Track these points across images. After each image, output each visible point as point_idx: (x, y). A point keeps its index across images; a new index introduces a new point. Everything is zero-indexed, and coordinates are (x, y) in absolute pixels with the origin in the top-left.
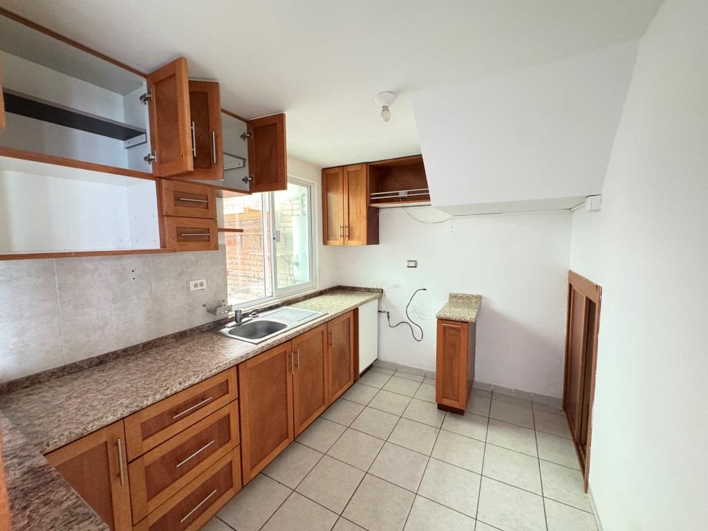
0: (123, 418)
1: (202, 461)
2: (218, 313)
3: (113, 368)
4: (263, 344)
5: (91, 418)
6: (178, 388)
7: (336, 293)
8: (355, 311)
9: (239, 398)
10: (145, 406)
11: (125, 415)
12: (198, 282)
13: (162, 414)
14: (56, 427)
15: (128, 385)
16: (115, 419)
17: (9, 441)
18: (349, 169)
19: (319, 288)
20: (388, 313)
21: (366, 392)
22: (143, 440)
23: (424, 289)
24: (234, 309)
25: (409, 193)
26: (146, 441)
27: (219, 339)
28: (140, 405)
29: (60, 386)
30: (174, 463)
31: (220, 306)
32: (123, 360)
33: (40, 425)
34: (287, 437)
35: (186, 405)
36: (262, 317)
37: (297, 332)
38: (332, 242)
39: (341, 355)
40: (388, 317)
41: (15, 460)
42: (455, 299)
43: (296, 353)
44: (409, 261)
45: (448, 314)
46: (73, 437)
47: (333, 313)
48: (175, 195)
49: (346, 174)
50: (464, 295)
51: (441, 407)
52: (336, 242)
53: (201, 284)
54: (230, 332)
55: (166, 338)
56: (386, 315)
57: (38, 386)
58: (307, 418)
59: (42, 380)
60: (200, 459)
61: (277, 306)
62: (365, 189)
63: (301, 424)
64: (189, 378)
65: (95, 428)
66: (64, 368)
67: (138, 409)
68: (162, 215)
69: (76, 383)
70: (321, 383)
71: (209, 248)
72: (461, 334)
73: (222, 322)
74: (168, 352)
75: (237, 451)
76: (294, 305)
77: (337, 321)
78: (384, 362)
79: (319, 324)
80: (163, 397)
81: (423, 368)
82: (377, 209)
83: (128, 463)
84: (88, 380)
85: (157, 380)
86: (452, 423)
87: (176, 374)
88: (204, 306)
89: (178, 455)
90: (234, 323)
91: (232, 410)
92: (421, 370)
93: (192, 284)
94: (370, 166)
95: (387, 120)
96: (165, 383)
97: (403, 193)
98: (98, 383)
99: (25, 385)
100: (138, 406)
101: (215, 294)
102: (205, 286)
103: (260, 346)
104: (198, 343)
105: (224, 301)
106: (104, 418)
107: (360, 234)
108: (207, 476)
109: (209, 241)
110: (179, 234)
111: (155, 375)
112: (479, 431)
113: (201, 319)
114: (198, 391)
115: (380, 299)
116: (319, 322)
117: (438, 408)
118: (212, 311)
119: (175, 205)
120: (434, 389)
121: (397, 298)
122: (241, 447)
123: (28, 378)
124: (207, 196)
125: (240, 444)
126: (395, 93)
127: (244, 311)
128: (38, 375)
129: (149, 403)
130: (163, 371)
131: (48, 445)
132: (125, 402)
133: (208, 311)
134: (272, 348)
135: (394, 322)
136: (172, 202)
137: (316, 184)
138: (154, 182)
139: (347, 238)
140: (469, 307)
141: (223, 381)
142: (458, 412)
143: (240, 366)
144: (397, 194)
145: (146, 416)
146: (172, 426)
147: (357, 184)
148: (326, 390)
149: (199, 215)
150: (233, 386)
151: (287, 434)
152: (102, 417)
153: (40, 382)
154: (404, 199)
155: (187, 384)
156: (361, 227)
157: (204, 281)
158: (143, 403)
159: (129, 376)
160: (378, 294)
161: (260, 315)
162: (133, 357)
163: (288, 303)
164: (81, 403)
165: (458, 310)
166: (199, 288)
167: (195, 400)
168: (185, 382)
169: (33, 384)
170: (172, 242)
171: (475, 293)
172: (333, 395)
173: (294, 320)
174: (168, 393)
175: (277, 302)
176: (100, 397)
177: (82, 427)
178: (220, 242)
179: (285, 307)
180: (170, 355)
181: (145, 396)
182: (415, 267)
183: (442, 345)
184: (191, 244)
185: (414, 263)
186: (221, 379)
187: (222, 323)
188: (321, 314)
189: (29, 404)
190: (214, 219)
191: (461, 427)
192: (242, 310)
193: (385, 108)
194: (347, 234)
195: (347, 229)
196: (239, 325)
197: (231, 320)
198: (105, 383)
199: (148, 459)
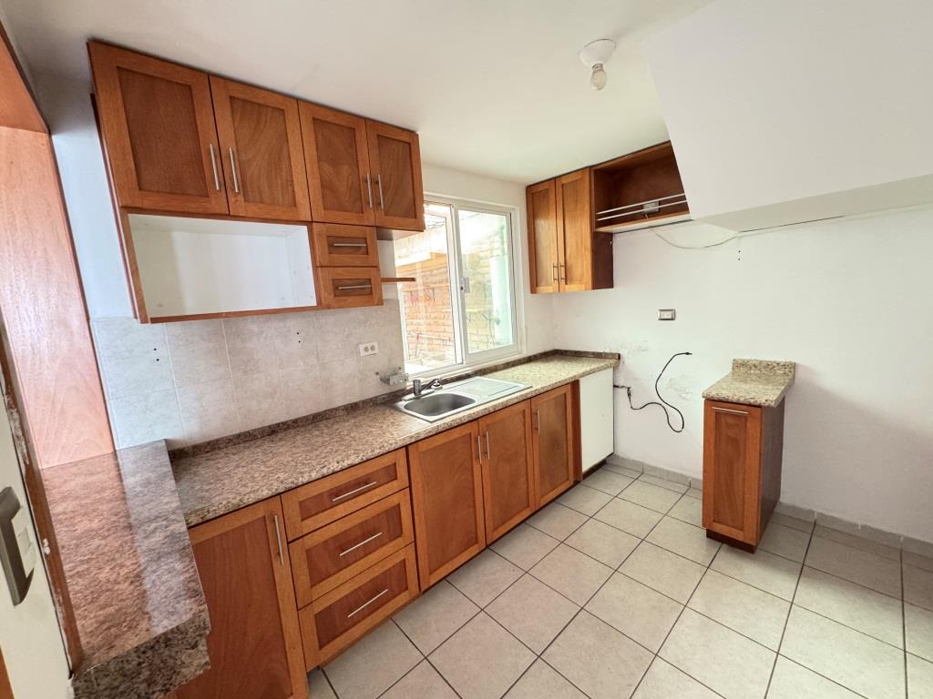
0: (280, 494)
1: (370, 553)
2: (391, 383)
3: (281, 440)
4: (439, 423)
5: (249, 490)
6: (335, 467)
7: (551, 360)
8: (575, 385)
9: (410, 487)
10: (300, 484)
11: (280, 491)
12: (369, 345)
13: (321, 494)
14: (219, 495)
15: (290, 459)
16: (270, 493)
17: (167, 503)
18: (564, 181)
19: (526, 353)
20: (629, 388)
21: (591, 499)
22: (302, 520)
23: (688, 354)
24: (411, 379)
25: (660, 203)
26: (306, 522)
27: (392, 414)
28: (296, 481)
29: (234, 454)
30: (338, 551)
31: (396, 374)
32: (292, 431)
33: (207, 491)
34: (477, 543)
35: (347, 487)
36: (448, 390)
37: (486, 409)
38: (542, 289)
39: (554, 444)
40: (629, 395)
41: (164, 523)
42: (742, 368)
43: (485, 436)
44: (661, 310)
45: (724, 392)
46: (231, 508)
47: (539, 387)
48: (328, 241)
49: (559, 190)
50: (761, 362)
51: (712, 535)
52: (548, 288)
53: (373, 348)
54: (406, 407)
55: (337, 409)
56: (624, 391)
57: (217, 451)
58: (503, 523)
59: (221, 446)
60: (367, 551)
61: (468, 376)
62: (587, 207)
63: (495, 529)
64: (348, 457)
65: (251, 501)
66: (239, 436)
67: (293, 486)
68: (316, 267)
69: (247, 453)
70: (523, 479)
71: (370, 303)
72: (748, 425)
73: (398, 393)
74: (336, 427)
75: (411, 549)
76: (489, 375)
77: (545, 398)
78: (623, 459)
79: (516, 401)
80: (319, 475)
81: (684, 473)
82: (610, 236)
83: (288, 543)
84: (259, 450)
85: (317, 455)
86: (729, 562)
87: (337, 451)
88: (377, 374)
89: (342, 542)
90: (412, 395)
91: (402, 499)
92: (682, 476)
93: (362, 347)
94: (596, 171)
95: (600, 88)
96: (324, 460)
97: (650, 206)
98: (265, 453)
99: (207, 450)
100: (293, 483)
101: (390, 360)
102: (376, 351)
103: (435, 424)
104: (368, 417)
105: (400, 368)
106: (260, 492)
107: (582, 275)
108: (378, 571)
109: (371, 294)
110: (336, 288)
111: (317, 450)
112: (782, 584)
113: (374, 389)
114: (360, 473)
115: (615, 368)
116: (516, 398)
117: (708, 536)
118: (386, 381)
119: (330, 253)
120: (698, 505)
121: (640, 367)
122: (415, 545)
123: (209, 443)
124: (366, 239)
125: (415, 542)
126: (612, 40)
127: (424, 381)
128: (217, 440)
129: (305, 481)
130: (326, 447)
131: (208, 512)
132: (282, 476)
133: (381, 379)
134: (451, 428)
135: (637, 402)
136: (326, 250)
137: (517, 209)
138: (305, 228)
139: (563, 281)
140: (768, 382)
141: (390, 464)
142: (743, 548)
143: (410, 448)
144: (642, 207)
145: (303, 494)
146: (333, 509)
147: (576, 202)
148: (530, 488)
149: (358, 263)
150: (402, 471)
151: (477, 538)
152: (258, 490)
153: (219, 448)
154: (652, 215)
155: (346, 464)
156: (583, 265)
157: (376, 344)
158: (297, 479)
159: (294, 449)
160: (612, 361)
161: (444, 387)
162: (303, 429)
163: (482, 372)
164: (245, 473)
165: (747, 387)
166: (370, 352)
167: (357, 482)
168: (343, 461)
169: (213, 449)
170: (328, 297)
171: (782, 359)
172: (543, 496)
173: (484, 394)
174: (325, 471)
175: (468, 370)
176: (263, 468)
177: (238, 498)
178: (385, 296)
179: (478, 377)
180: (337, 430)
181: (301, 473)
182: (672, 319)
183: (712, 440)
184: (350, 299)
185: (669, 313)
186: (387, 461)
187: (397, 395)
188: (522, 386)
189: (204, 471)
190: (376, 266)
191: (749, 570)
192: (422, 380)
193: (598, 68)
194: (563, 276)
195: (563, 269)
196: (418, 398)
197: (409, 392)
198: (271, 455)
199: (310, 541)
